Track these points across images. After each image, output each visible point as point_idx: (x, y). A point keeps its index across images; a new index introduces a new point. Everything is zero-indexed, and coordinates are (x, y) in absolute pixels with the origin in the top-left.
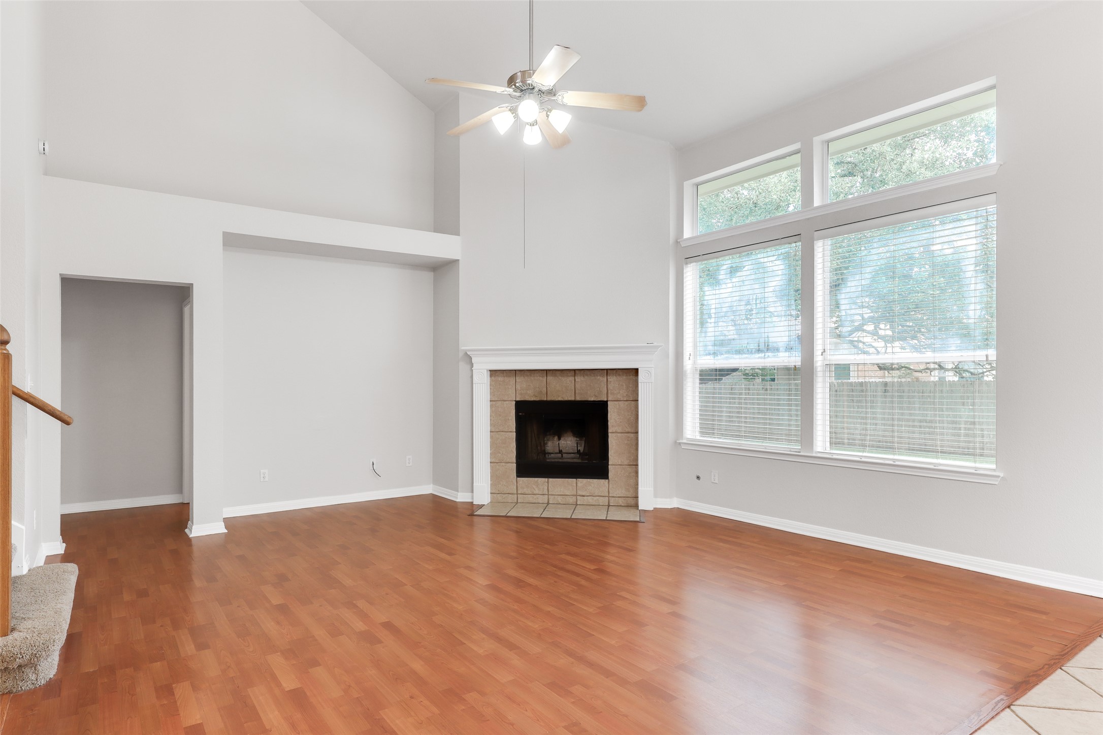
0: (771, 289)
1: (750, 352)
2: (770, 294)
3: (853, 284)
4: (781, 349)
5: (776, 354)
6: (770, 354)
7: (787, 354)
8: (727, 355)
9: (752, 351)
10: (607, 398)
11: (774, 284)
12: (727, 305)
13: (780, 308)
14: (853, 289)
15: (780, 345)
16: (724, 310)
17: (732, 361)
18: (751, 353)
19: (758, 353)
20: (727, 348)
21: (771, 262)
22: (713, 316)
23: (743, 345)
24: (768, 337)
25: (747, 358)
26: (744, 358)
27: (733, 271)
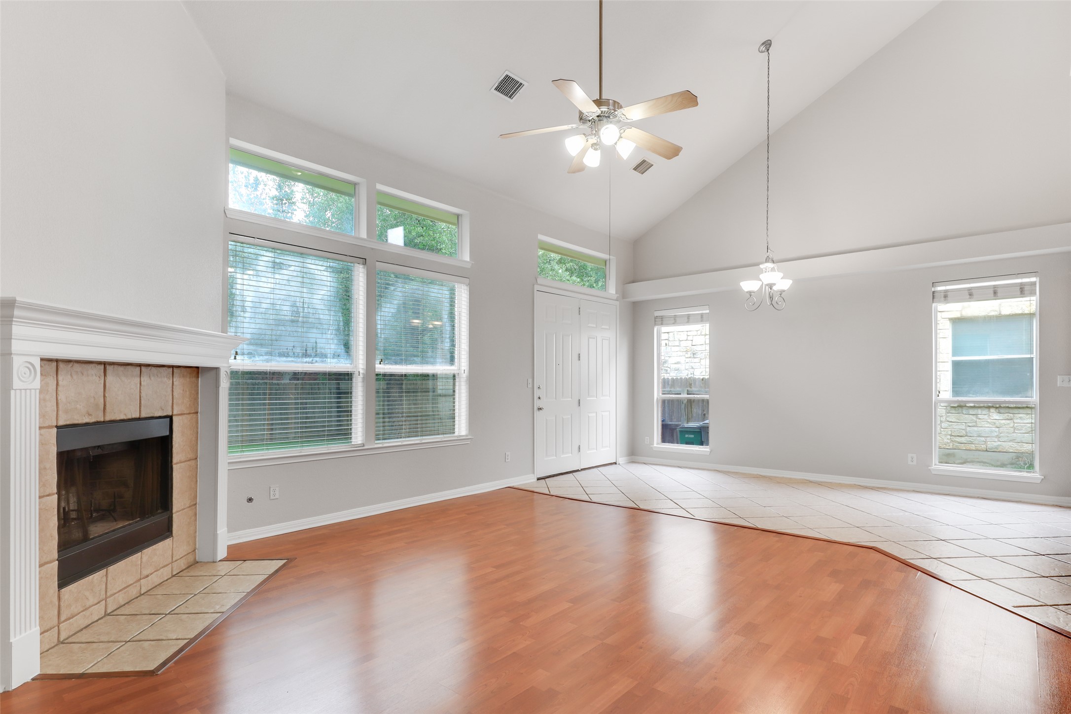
0: (320, 297)
1: (295, 355)
2: (319, 302)
3: (386, 310)
4: (329, 355)
5: (324, 360)
6: (318, 359)
7: (335, 360)
8: (267, 357)
9: (298, 355)
10: (173, 412)
11: (323, 292)
12: (268, 301)
13: (327, 317)
14: (386, 314)
15: (328, 351)
16: (264, 306)
17: (273, 363)
18: (298, 357)
19: (305, 357)
20: (268, 348)
21: (319, 271)
22: (249, 309)
23: (288, 348)
24: (316, 343)
25: (292, 361)
26: (290, 361)
27: (276, 266)
